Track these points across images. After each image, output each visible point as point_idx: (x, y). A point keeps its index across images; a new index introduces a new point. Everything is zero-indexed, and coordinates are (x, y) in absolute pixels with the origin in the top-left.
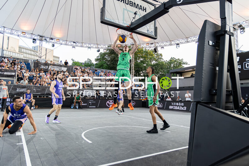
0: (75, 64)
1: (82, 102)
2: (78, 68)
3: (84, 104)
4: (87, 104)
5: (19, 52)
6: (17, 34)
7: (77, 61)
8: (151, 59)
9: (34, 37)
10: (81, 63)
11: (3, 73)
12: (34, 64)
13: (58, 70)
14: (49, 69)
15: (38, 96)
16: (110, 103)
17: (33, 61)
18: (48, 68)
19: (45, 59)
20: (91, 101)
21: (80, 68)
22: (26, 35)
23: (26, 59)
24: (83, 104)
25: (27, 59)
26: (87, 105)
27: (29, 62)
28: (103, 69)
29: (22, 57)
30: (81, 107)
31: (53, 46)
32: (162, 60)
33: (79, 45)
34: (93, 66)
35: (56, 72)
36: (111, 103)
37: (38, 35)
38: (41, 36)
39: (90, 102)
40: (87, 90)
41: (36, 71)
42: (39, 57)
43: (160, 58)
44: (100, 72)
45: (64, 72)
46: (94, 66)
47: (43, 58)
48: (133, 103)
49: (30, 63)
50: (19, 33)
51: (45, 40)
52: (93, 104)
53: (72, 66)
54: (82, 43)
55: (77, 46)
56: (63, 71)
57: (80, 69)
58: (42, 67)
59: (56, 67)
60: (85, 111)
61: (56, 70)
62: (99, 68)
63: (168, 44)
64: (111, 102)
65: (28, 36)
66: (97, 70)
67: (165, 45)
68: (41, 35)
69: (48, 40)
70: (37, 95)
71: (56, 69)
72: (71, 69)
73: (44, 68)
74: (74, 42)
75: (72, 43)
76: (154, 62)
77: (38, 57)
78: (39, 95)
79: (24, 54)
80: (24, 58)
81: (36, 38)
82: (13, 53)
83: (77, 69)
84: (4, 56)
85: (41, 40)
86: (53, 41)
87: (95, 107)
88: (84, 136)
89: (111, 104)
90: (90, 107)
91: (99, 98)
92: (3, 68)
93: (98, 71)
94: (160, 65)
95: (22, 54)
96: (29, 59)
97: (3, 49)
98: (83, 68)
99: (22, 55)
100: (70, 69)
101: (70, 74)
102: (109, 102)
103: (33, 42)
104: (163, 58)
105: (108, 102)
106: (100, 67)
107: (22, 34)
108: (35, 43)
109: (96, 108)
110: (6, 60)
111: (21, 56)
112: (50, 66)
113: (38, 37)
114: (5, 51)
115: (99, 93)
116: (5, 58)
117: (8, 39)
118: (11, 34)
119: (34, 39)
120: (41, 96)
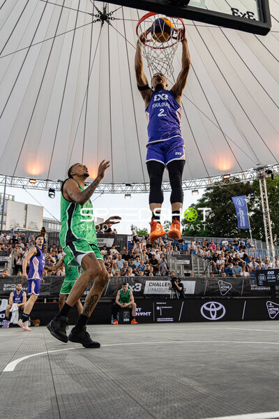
1: (140, 309)
3: (145, 314)
4: (152, 312)
6: (20, 184)
7: (142, 229)
9: (50, 185)
15: (45, 299)
16: (210, 310)
20: (160, 305)
22: (37, 183)
24: (142, 314)
26: (152, 315)
33: (139, 189)
36: (213, 310)
37: (58, 181)
39: (158, 308)
40: (152, 282)
45: (108, 249)
48: (276, 306)
50: (25, 182)
52: (166, 314)
54: (144, 184)
55: (135, 191)
56: (105, 246)
64: (213, 307)
65: (40, 185)
66: (183, 241)
70: (44, 297)
72: (123, 242)
74: (127, 185)
75: (124, 187)
78: (47, 297)
81: (54, 187)
87: (171, 319)
89: (213, 313)
90: (159, 320)
91: (181, 297)
102: (208, 306)
103: (50, 195)
105: (204, 306)
107: (30, 184)
108: (52, 196)
109: (176, 321)
113: (59, 185)
117: (26, 209)
118: (11, 185)
119: (52, 190)
120: (52, 300)
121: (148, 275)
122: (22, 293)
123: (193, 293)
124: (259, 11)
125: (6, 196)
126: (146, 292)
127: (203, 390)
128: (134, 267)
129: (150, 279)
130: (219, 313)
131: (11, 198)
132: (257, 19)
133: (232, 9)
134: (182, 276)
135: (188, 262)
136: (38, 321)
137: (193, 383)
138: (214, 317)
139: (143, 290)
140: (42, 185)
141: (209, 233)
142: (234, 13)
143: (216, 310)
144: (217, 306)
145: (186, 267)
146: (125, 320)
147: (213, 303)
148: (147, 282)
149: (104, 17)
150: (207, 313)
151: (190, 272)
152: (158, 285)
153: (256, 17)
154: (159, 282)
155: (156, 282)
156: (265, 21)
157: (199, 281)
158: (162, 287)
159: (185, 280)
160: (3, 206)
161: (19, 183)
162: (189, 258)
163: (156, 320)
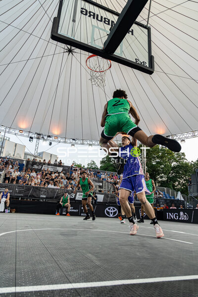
4: (79, 210)
7: (78, 164)
8: (170, 159)
9: (31, 135)
13: (52, 171)
14: (42, 169)
16: (110, 211)
18: (42, 168)
22: (23, 133)
27: (24, 163)
28: (108, 171)
31: (51, 144)
32: (185, 161)
33: (79, 142)
35: (50, 172)
37: (36, 133)
38: (38, 134)
39: (82, 208)
43: (183, 159)
45: (59, 173)
50: (17, 132)
51: (43, 137)
54: (83, 140)
55: (77, 143)
56: (57, 171)
58: (36, 167)
59: (50, 166)
62: (104, 170)
63: (190, 135)
65: (25, 134)
66: (99, 173)
67: (187, 138)
68: (38, 132)
69: (46, 137)
70: (19, 197)
71: (50, 169)
72: (68, 170)
74: (73, 139)
75: (71, 141)
76: (174, 164)
78: (21, 197)
81: (33, 136)
85: (38, 138)
86: (51, 139)
89: (111, 213)
91: (95, 202)
93: (101, 173)
94: (183, 166)
102: (109, 209)
103: (30, 140)
104: (186, 158)
105: (107, 209)
107: (19, 133)
112: (43, 166)
113: (36, 136)
117: (16, 146)
118: (9, 132)
119: (31, 138)
120: (24, 199)
121: (79, 189)
122: (7, 193)
123: (102, 201)
124: (149, 62)
125: (5, 138)
126: (77, 199)
127: (98, 263)
128: (72, 184)
129: (80, 192)
130: (115, 213)
131: (8, 139)
132: (148, 66)
133: (136, 59)
134: (97, 191)
135: (101, 184)
136: (15, 210)
137: (93, 258)
138: (111, 215)
139: (75, 198)
140: (26, 134)
141: (113, 170)
142: (136, 61)
143: (113, 211)
144: (114, 209)
145: (100, 187)
146: (63, 213)
147: (112, 208)
148: (78, 193)
149: (70, 51)
150: (108, 213)
151: (102, 190)
153: (147, 65)
156: (151, 68)
157: (106, 196)
159: (99, 194)
160: (2, 143)
161: (13, 132)
162: (102, 182)
163: (80, 214)
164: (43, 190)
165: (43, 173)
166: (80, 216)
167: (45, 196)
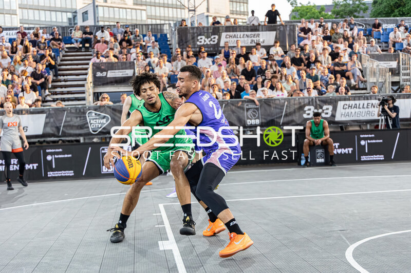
0: (301, 13)
1: (337, 145)
2: (312, 26)
3: (343, 151)
4: (354, 148)
5: (134, 4)
10: (322, 9)
11: (105, 74)
12: (179, 34)
13: (250, 44)
14: (222, 44)
17: (175, 25)
18: (219, 40)
19: (206, 14)
20: (365, 139)
21: (320, 26)
23: (154, 22)
24: (339, 151)
25: (158, 22)
26: (353, 151)
27: (165, 32)
28: (403, 15)
29: (144, 18)
30: (331, 161)
34: (366, 10)
35: (244, 50)
39: (363, 143)
40: (347, 102)
41: (188, 57)
42: (190, 11)
44: (392, 30)
46: (369, 12)
47: (201, 10)
49: (166, 35)
52: (374, 149)
53: (291, 25)
57: (321, 30)
58: (203, 40)
59: (242, 33)
60: (347, 172)
61: (243, 45)
62: (388, 14)
66: (379, 26)
71: (243, 40)
72: (289, 35)
73: (208, 42)
77: (187, 10)
79: (149, 7)
80: (149, 22)
82: (121, 10)
83: (309, 30)
84: (101, 24)
87: (381, 157)
88: (355, 256)
90: (364, 158)
91: (394, 125)
92: (105, 60)
93: (384, 26)
95: (144, 7)
96: (163, 22)
97: (96, 4)
98: (329, 25)
99: (144, 12)
100: (284, 33)
101: (286, 52)
106: (393, 11)
109: (388, 160)
110: (107, 36)
111: (142, 16)
112: (224, 35)
114: (99, 8)
115: (396, 109)
116: (102, 28)
123: (408, 115)
126: (339, 118)
135: (394, 64)
139: (333, 116)
145: (395, 72)
146: (319, 161)
148: (341, 104)
151: (397, 79)
152: (355, 107)
154: (357, 102)
155: (352, 103)
158: (361, 110)
162: (396, 57)
163: (359, 158)
164: (251, 106)
165: (227, 56)
166: (360, 162)
167: (258, 122)
